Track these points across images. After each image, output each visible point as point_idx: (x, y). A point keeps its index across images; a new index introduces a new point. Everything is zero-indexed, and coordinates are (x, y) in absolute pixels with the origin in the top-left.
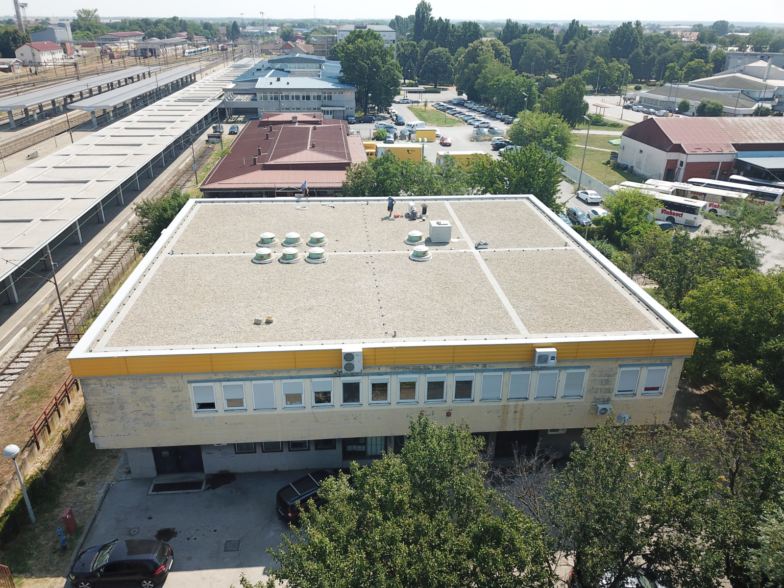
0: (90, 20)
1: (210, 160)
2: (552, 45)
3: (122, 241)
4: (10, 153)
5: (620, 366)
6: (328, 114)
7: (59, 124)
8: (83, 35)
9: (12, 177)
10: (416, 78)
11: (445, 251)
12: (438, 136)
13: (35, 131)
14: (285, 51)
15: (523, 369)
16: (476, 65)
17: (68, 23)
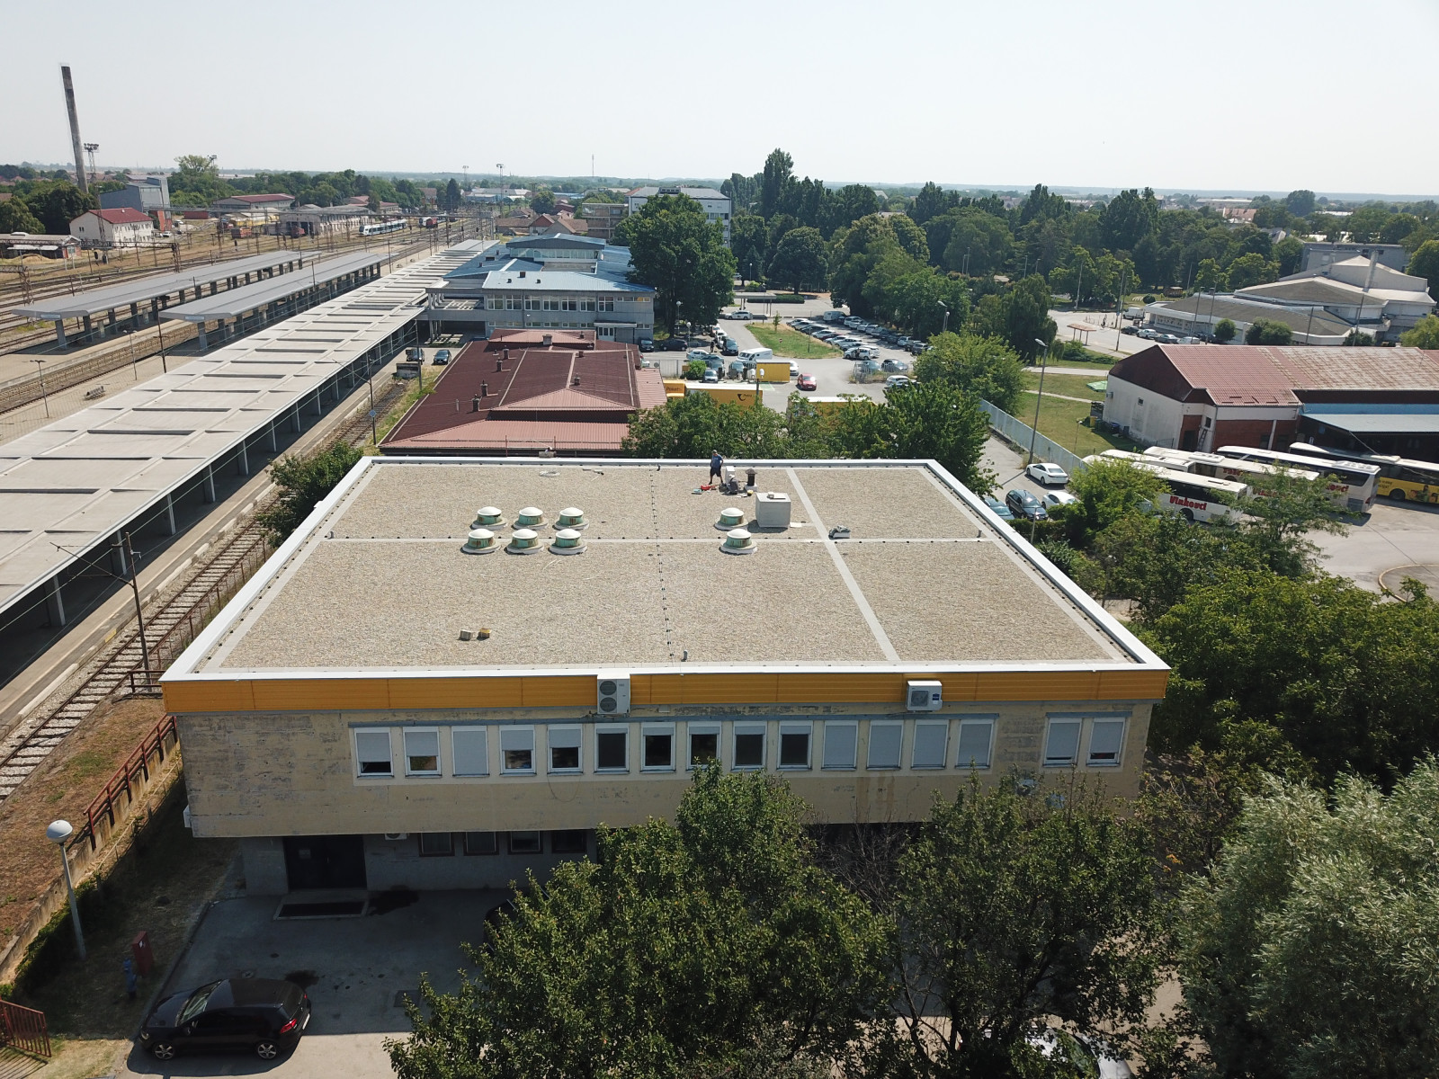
0: (201, 174)
1: (399, 406)
2: (999, 226)
3: (243, 533)
4: (55, 388)
5: (1049, 715)
6: (606, 334)
7: (142, 343)
8: (188, 198)
9: (62, 423)
10: (764, 278)
11: (780, 541)
12: (793, 374)
13: (100, 354)
14: (537, 229)
15: (891, 717)
16: (864, 257)
17: (163, 179)
